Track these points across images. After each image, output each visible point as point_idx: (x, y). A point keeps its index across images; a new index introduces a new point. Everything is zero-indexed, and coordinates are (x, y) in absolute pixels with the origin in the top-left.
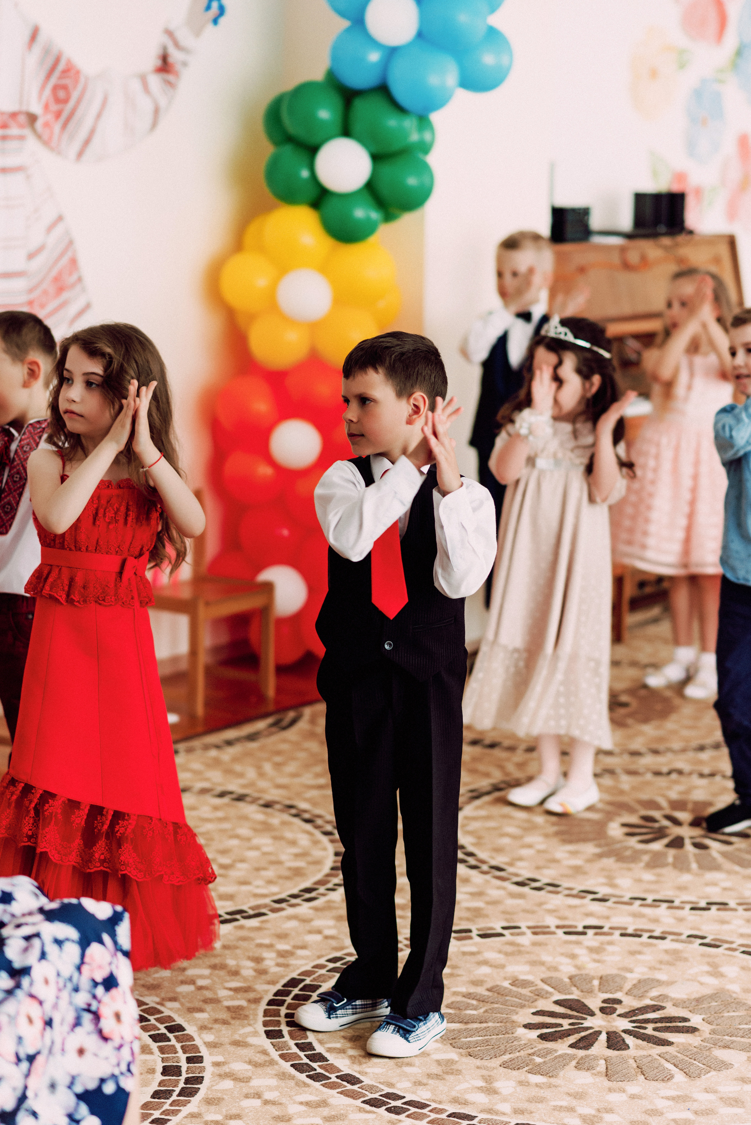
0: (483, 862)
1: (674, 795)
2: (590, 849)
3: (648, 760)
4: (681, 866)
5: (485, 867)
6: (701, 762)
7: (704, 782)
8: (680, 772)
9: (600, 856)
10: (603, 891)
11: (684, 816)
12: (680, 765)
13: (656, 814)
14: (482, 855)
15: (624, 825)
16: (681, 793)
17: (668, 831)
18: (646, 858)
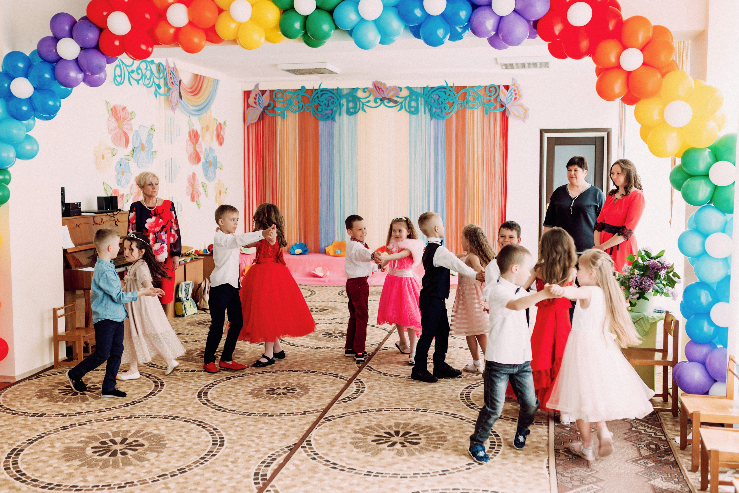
0: (28, 478)
1: (115, 430)
2: (77, 462)
3: (106, 414)
4: (115, 465)
5: (29, 481)
6: (127, 411)
7: (127, 421)
8: (118, 417)
9: (81, 466)
10: (80, 484)
11: (118, 439)
12: (118, 414)
13: (107, 440)
14: (28, 474)
15: (92, 448)
16: (117, 428)
17: (111, 448)
18: (101, 464)
